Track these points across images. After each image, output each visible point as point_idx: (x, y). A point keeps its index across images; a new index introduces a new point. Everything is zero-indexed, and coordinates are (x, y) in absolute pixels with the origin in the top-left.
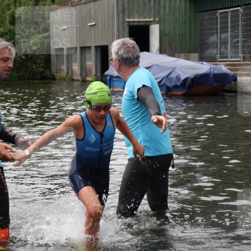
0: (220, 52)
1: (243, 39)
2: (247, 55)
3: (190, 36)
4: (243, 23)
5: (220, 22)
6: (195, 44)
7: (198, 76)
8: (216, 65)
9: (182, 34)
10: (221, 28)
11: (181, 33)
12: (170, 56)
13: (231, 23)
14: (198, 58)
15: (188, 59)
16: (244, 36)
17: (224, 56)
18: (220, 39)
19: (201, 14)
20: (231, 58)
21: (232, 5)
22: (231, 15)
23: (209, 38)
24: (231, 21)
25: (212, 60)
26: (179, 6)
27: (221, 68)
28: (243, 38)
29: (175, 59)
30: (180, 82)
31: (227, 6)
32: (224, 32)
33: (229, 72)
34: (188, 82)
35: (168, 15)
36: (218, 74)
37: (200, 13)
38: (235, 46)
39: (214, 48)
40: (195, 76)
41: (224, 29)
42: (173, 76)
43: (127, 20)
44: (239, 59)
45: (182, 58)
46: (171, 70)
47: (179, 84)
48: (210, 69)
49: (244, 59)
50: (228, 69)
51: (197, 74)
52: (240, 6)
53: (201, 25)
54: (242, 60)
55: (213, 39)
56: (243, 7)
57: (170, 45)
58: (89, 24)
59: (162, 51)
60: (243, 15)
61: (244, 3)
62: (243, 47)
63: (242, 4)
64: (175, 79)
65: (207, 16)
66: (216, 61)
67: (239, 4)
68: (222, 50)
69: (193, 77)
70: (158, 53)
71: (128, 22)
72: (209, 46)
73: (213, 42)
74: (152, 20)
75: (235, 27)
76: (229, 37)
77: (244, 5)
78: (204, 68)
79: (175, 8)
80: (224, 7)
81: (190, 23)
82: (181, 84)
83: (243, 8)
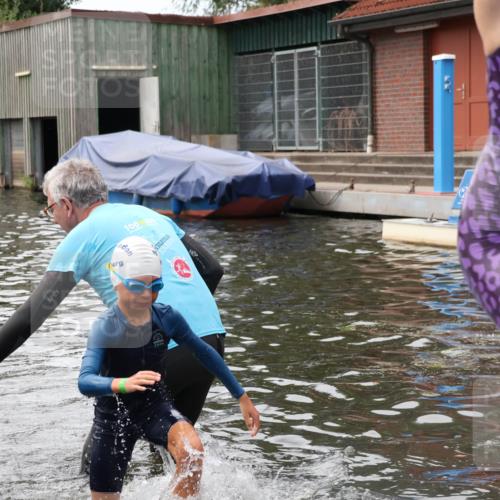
0: (280, 133)
1: (323, 109)
2: (331, 140)
3: (221, 101)
4: (322, 77)
5: (278, 74)
6: (229, 117)
7: (239, 180)
8: (272, 158)
9: (204, 97)
10: (281, 86)
11: (202, 94)
12: (181, 139)
13: (300, 77)
14: (236, 146)
15: (217, 145)
16: (324, 103)
17: (286, 141)
18: (280, 108)
19: (242, 57)
20: (301, 145)
21: (299, 43)
22: (299, 62)
23: (258, 104)
24: (299, 72)
25: (264, 148)
26: (198, 41)
27: (283, 165)
28: (324, 106)
29: (192, 145)
30: (205, 191)
31: (290, 44)
32: (286, 94)
33: (298, 172)
34: (221, 192)
35: (175, 59)
36: (279, 176)
37: (238, 57)
38: (307, 121)
39: (268, 124)
40: (234, 181)
41: (286, 89)
42: (190, 178)
43: (94, 67)
44: (316, 148)
45: (205, 144)
46: (186, 168)
47: (202, 196)
48: (263, 165)
49: (326, 147)
50: (298, 166)
51: (237, 177)
52: (315, 44)
53: (241, 80)
54: (321, 149)
55: (265, 107)
56: (321, 46)
57: (181, 119)
58: (18, 74)
59: (165, 129)
60: (322, 61)
61: (324, 39)
62: (324, 123)
63: (319, 40)
64: (194, 185)
65: (252, 62)
66: (272, 151)
67: (314, 41)
68: (283, 130)
69: (229, 181)
70: (158, 133)
71: (96, 71)
72: (259, 120)
73: (266, 114)
74: (144, 67)
75: (307, 84)
76: (296, 104)
77: (323, 43)
78: (250, 164)
79: (189, 46)
80: (286, 45)
81: (220, 77)
82: (207, 196)
83: (322, 49)
